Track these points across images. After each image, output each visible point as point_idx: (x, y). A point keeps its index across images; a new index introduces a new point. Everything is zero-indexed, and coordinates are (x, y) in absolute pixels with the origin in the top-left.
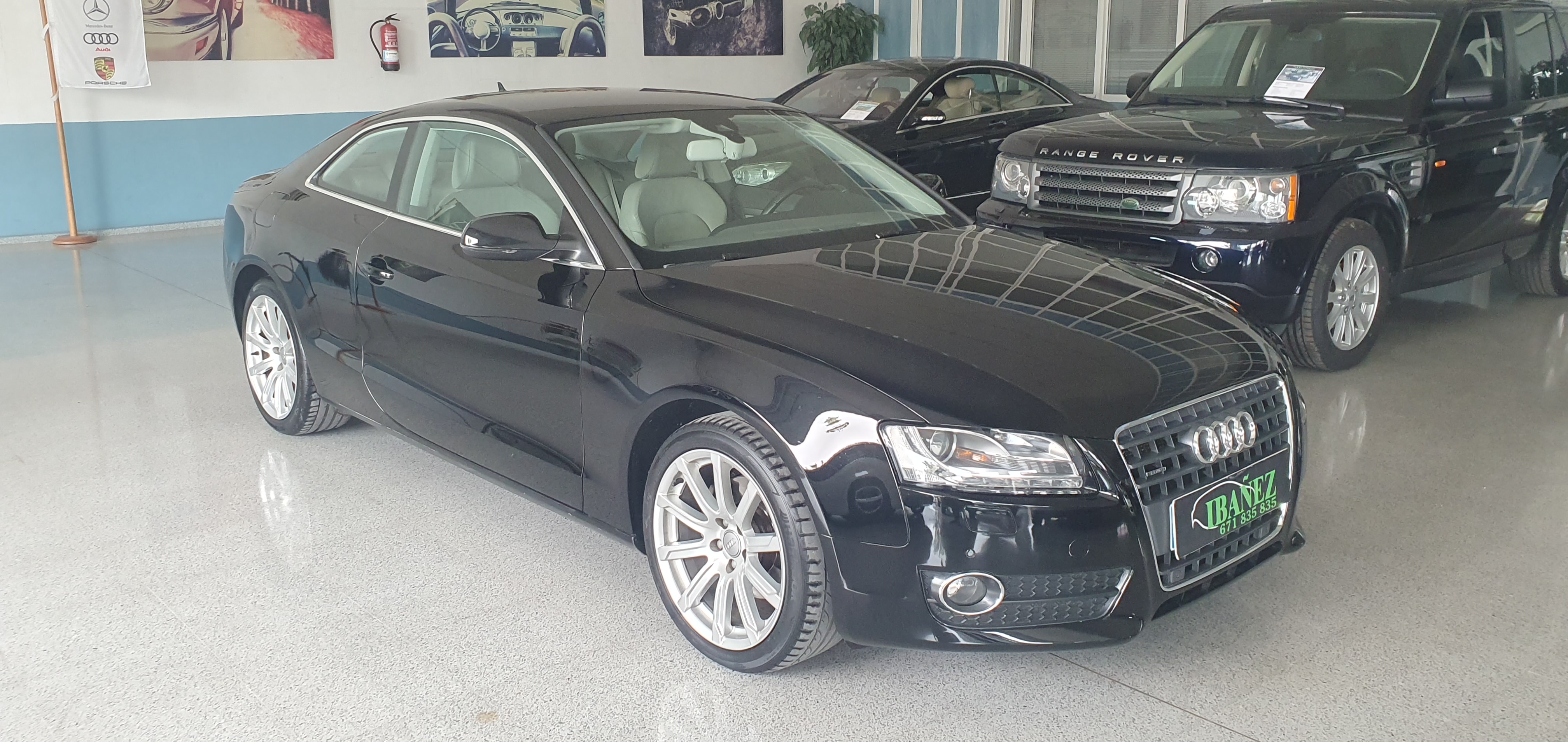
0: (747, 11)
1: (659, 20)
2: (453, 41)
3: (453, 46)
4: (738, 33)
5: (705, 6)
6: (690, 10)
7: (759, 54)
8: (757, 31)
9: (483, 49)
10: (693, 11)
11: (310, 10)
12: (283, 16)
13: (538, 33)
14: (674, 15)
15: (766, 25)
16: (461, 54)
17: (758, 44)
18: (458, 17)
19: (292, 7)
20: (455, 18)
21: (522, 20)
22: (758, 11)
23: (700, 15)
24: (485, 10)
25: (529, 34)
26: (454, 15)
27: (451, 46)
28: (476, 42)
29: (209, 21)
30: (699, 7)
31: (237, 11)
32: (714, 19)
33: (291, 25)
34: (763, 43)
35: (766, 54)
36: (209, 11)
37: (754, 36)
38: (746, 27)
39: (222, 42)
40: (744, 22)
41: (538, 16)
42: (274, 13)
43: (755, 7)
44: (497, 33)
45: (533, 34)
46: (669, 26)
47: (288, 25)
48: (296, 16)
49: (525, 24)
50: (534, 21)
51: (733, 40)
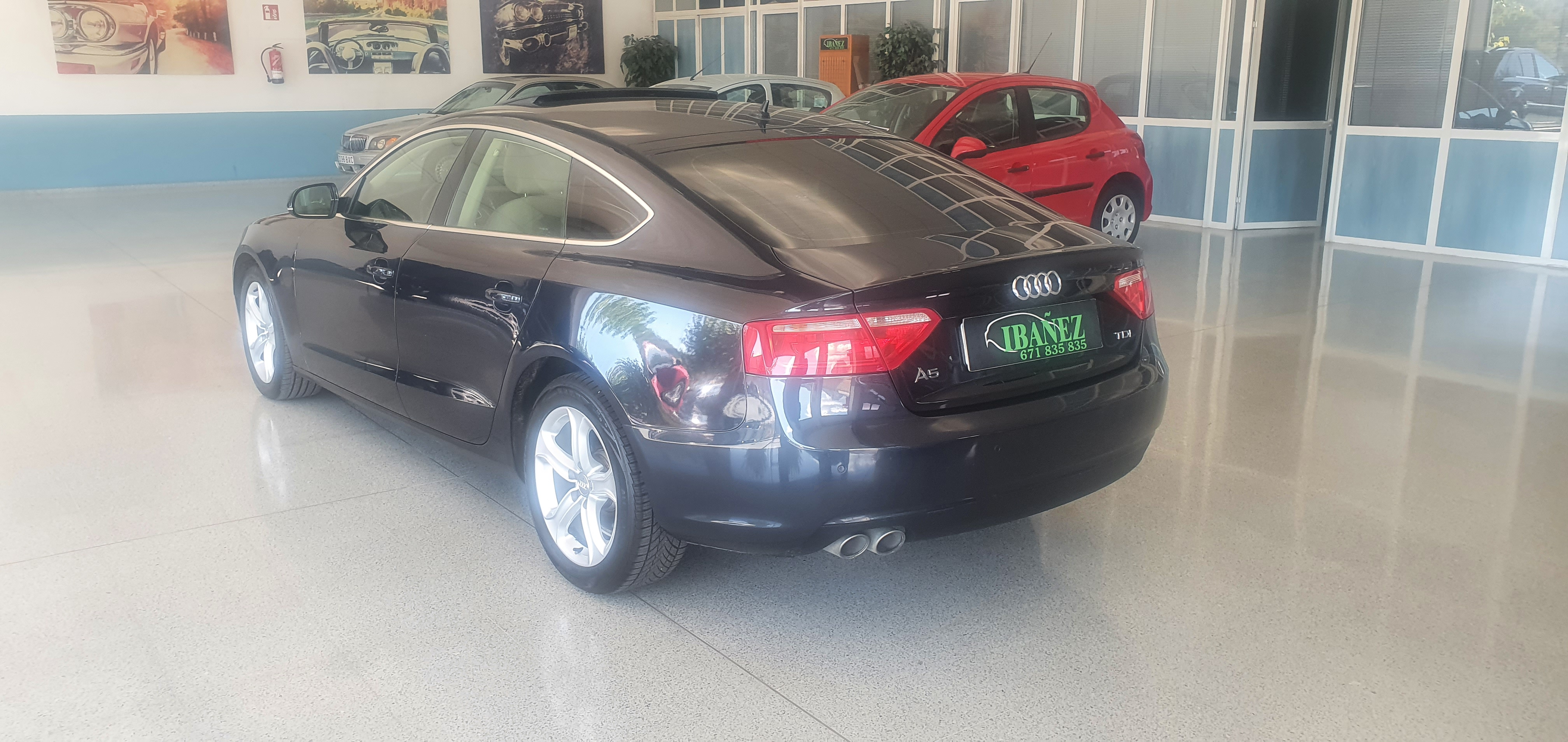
0: (571, 40)
1: (495, 47)
2: (326, 62)
4: (563, 57)
5: (535, 37)
6: (521, 39)
7: (583, 73)
8: (581, 55)
9: (350, 67)
10: (524, 40)
11: (215, 40)
12: (195, 43)
13: (394, 56)
14: (507, 43)
15: (588, 50)
16: (333, 71)
17: (582, 65)
18: (330, 45)
19: (202, 37)
20: (328, 45)
21: (381, 45)
22: (582, 40)
23: (531, 44)
24: (351, 40)
25: (387, 57)
26: (327, 43)
27: (325, 66)
28: (345, 63)
29: (140, 48)
30: (529, 38)
31: (161, 41)
32: (543, 46)
34: (586, 65)
35: (589, 73)
36: (141, 41)
37: (578, 59)
38: (571, 52)
39: (151, 62)
40: (569, 49)
42: (188, 42)
43: (578, 38)
44: (362, 56)
45: (391, 57)
46: (503, 52)
47: (200, 50)
48: (205, 44)
49: (384, 50)
50: (391, 48)
51: (560, 62)
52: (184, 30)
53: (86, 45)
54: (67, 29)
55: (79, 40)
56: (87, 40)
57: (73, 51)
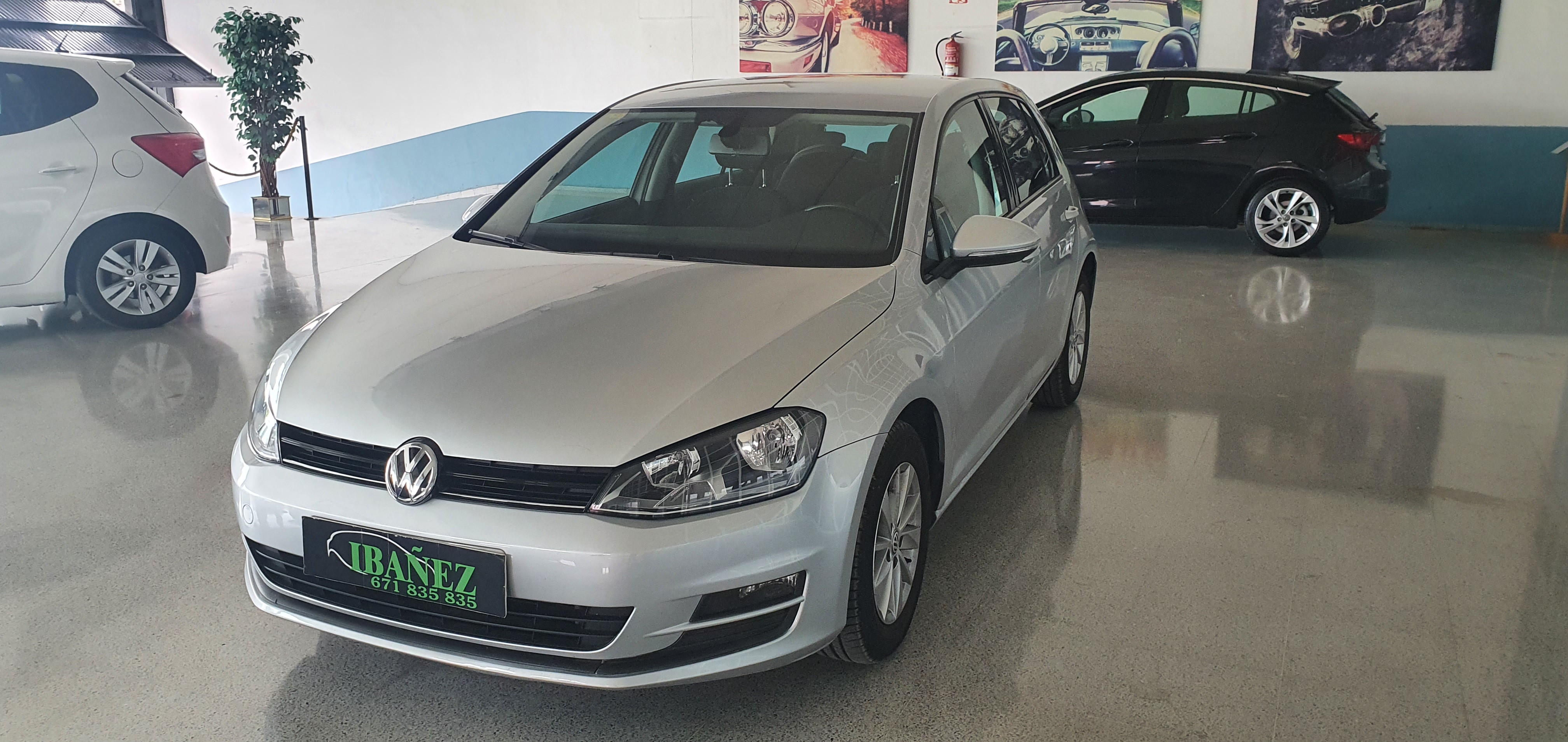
0: (1427, 15)
1: (1277, 30)
2: (1018, 56)
3: (1017, 60)
4: (1407, 42)
5: (1354, 12)
6: (1327, 17)
7: (1443, 69)
8: (1444, 39)
9: (1049, 63)
10: (1332, 18)
11: (891, 30)
12: (869, 36)
13: (1113, 46)
14: (1300, 24)
15: (1463, 30)
16: (1025, 68)
17: (1443, 56)
18: (1026, 33)
19: (877, 28)
20: (1023, 34)
21: (1096, 34)
22: (1451, 13)
23: (1344, 23)
24: (1055, 25)
25: (1102, 48)
26: (1022, 32)
27: (1016, 61)
28: (1042, 57)
29: (814, 42)
30: (1343, 13)
31: (835, 34)
32: (1368, 28)
33: (875, 44)
34: (1451, 56)
35: (1456, 69)
36: (817, 34)
37: (1436, 46)
38: (1424, 34)
39: (823, 58)
40: (1420, 29)
41: (1113, 30)
42: (862, 34)
43: (1444, 8)
44: (1066, 47)
45: (1107, 48)
46: (1291, 38)
47: (873, 44)
48: (880, 35)
49: (1098, 38)
50: (1109, 34)
51: (1398, 51)
52: (859, 19)
53: (764, 41)
54: (752, 24)
55: (761, 35)
56: (768, 35)
57: (754, 48)
